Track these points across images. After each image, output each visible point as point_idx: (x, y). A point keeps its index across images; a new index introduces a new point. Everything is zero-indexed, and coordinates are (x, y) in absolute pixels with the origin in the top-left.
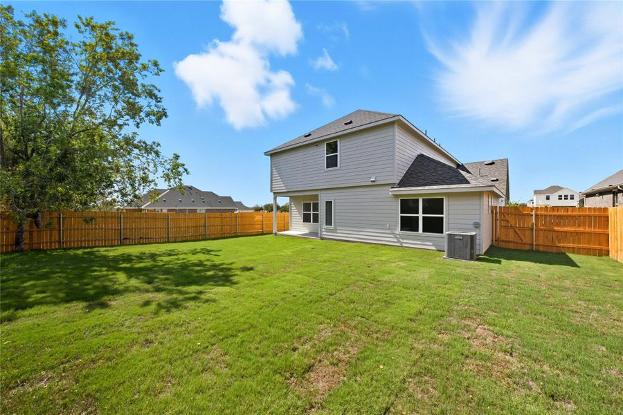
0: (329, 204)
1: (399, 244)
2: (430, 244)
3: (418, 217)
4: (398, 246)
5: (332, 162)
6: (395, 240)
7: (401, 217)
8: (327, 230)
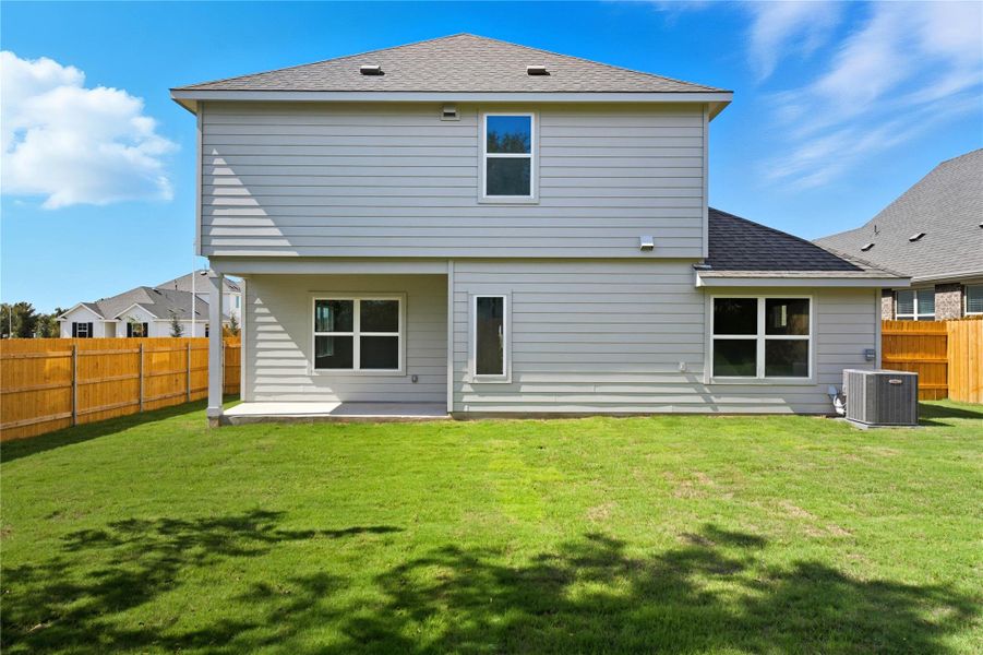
0: (490, 310)
1: (708, 410)
2: (781, 401)
3: (755, 341)
4: (708, 414)
5: (508, 178)
6: (699, 399)
7: (715, 341)
8: (479, 389)
